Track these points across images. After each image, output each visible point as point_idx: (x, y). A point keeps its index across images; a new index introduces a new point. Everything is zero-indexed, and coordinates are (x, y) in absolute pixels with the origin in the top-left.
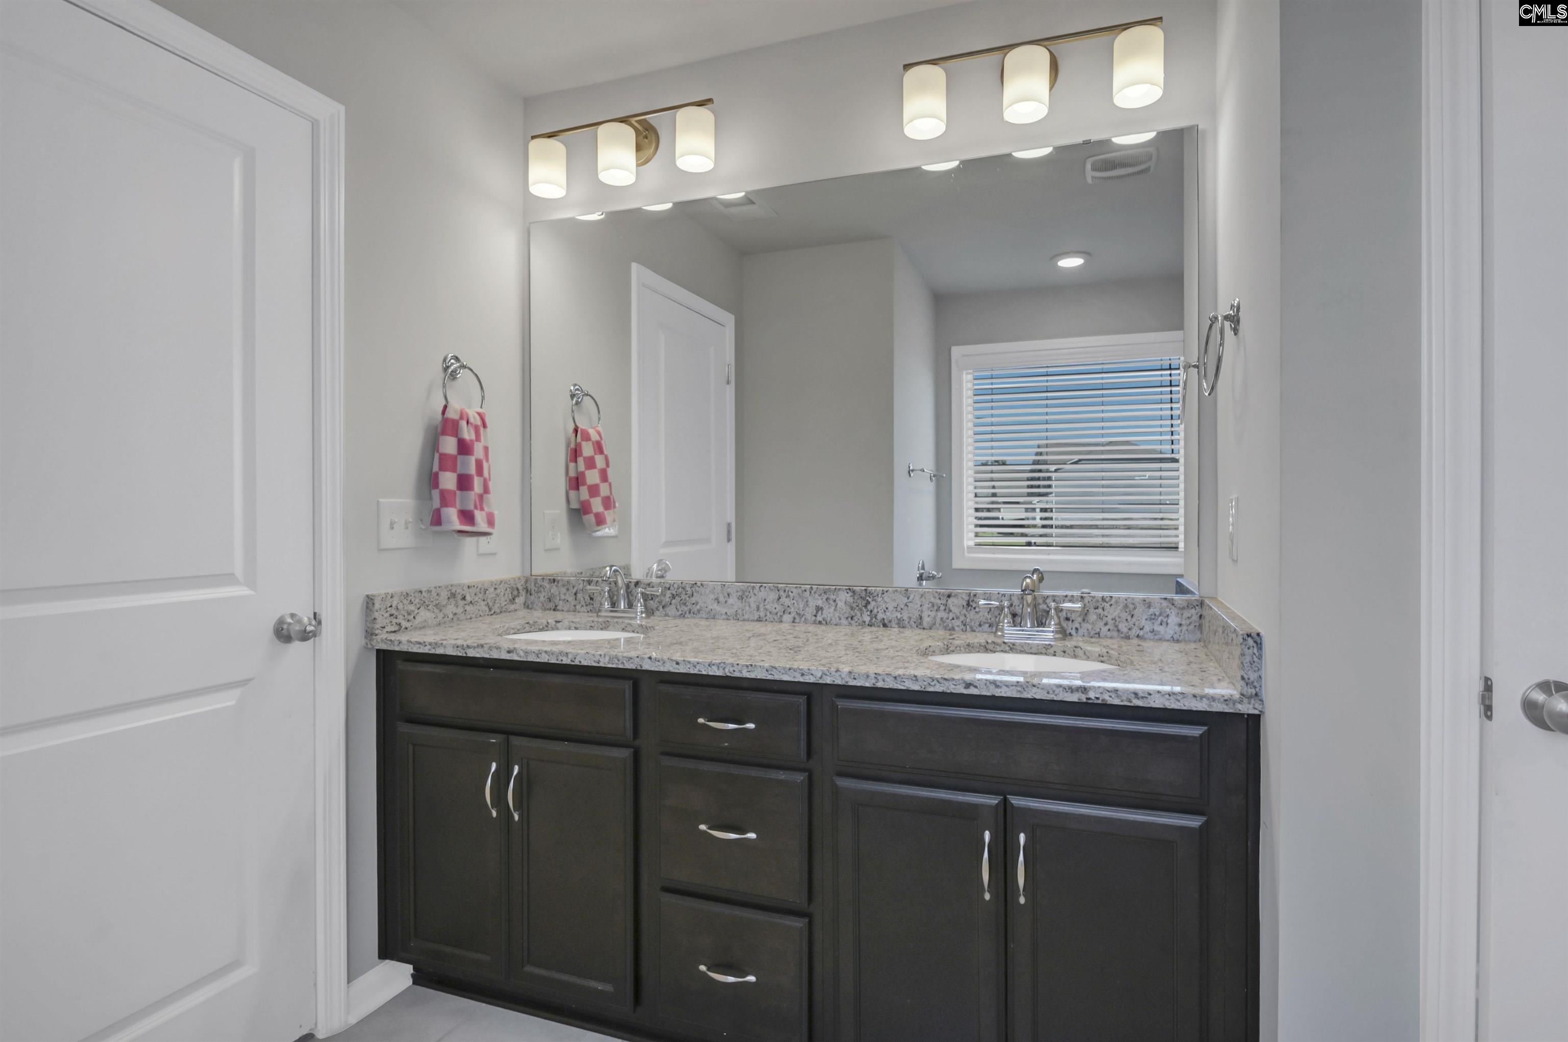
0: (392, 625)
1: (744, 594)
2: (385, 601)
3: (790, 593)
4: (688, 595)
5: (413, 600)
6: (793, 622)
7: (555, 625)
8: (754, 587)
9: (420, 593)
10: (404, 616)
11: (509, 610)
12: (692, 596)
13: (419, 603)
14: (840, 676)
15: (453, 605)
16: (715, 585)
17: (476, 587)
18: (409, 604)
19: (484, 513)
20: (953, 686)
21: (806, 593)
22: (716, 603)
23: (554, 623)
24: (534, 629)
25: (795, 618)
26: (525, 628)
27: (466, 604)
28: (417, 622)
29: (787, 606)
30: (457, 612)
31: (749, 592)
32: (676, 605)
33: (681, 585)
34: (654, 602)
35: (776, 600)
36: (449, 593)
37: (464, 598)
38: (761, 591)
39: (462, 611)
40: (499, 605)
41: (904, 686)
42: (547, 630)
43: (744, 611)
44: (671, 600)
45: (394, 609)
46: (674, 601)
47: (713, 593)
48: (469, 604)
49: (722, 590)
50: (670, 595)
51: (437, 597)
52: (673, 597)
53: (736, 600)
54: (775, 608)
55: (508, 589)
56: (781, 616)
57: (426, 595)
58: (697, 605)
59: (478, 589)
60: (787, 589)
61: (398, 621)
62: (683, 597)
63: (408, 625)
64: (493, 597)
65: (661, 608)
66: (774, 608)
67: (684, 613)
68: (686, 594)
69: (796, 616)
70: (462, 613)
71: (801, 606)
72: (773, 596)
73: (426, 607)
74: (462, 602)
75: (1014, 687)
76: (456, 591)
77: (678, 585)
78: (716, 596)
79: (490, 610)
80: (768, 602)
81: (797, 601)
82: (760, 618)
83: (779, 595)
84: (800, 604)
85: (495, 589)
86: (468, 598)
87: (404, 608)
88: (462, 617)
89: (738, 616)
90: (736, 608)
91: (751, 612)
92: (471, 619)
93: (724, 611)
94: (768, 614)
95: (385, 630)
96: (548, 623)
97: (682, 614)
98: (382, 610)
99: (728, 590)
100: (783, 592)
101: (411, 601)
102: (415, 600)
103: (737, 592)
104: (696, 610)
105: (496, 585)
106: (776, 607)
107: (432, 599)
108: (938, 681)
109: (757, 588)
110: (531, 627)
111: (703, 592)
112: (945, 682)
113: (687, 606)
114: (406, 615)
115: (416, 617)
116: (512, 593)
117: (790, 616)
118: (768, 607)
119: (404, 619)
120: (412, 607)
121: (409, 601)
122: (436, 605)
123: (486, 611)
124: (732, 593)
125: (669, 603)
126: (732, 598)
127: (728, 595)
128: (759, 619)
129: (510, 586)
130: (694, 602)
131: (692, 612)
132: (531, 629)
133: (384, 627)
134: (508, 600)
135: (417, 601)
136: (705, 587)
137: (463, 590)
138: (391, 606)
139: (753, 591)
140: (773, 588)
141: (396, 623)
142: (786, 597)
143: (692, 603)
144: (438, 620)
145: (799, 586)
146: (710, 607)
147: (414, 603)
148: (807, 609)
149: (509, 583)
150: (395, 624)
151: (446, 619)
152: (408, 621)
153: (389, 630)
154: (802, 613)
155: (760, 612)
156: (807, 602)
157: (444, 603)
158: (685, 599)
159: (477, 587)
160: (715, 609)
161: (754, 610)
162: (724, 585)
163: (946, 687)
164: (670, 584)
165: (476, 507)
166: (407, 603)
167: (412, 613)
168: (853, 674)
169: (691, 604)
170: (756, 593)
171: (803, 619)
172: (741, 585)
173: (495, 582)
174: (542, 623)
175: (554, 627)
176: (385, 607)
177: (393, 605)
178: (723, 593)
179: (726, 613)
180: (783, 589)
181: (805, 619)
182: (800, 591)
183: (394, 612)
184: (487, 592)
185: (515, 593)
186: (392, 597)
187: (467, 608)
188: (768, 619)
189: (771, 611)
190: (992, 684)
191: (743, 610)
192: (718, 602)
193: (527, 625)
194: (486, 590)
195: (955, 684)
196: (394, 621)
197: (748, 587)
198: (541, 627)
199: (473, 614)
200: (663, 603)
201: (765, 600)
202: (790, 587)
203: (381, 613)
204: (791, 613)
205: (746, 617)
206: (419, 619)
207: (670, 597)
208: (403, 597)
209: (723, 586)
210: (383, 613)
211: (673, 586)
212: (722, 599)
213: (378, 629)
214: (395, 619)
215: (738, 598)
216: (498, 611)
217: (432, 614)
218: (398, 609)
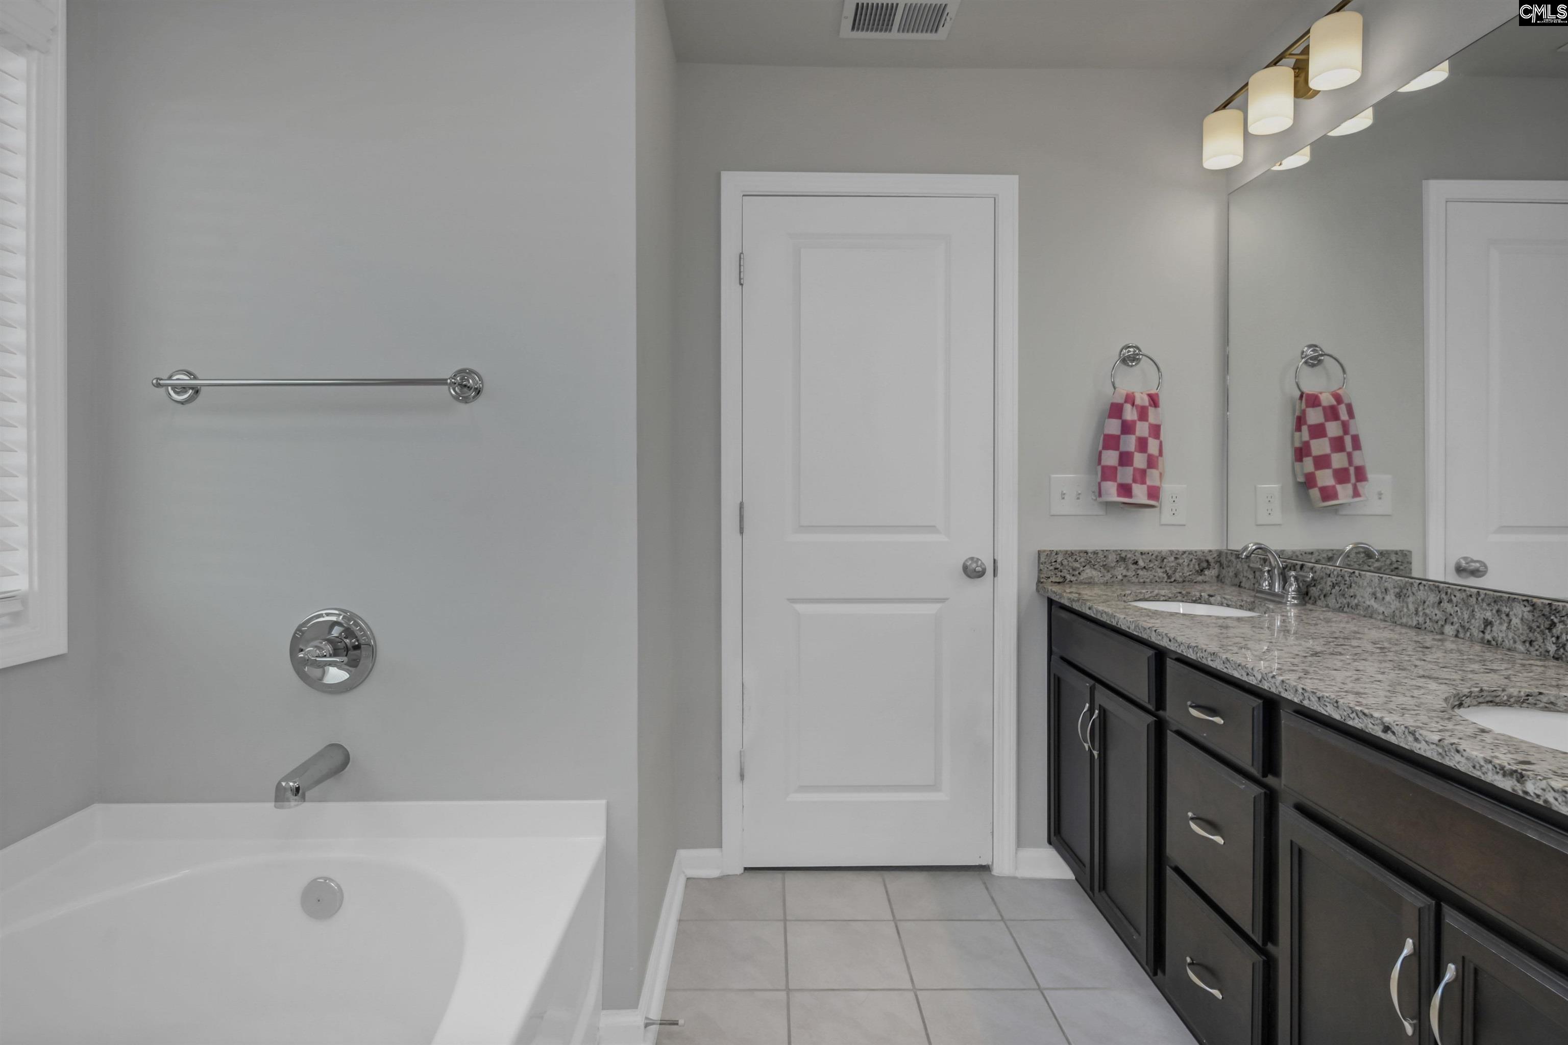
0: (1057, 577)
1: (1401, 592)
2: (1050, 556)
3: (1453, 597)
4: (1346, 586)
5: (1078, 559)
6: (1457, 636)
7: (1208, 599)
8: (1412, 584)
9: (1086, 554)
10: (1069, 571)
11: (1195, 581)
12: (1351, 586)
13: (1084, 562)
14: (1275, 683)
15: (1122, 568)
16: (1372, 576)
17: (1150, 554)
18: (1074, 561)
19: (1144, 487)
20: (1371, 726)
21: (1471, 599)
22: (1374, 599)
23: (1207, 597)
24: (1187, 600)
25: (1458, 631)
26: (1177, 597)
27: (1138, 569)
28: (1082, 578)
29: (1449, 613)
30: (1128, 574)
31: (1407, 590)
32: (1336, 595)
33: (1340, 573)
34: (1317, 588)
35: (1436, 604)
36: (1118, 557)
37: (1136, 563)
38: (1420, 590)
39: (1133, 574)
40: (1181, 574)
41: (1327, 711)
42: (1200, 603)
43: (1402, 613)
44: (1332, 589)
45: (1059, 564)
46: (1334, 591)
47: (1371, 586)
48: (1142, 569)
49: (1380, 584)
50: (1331, 584)
51: (1105, 559)
52: (1333, 586)
53: (1393, 597)
54: (1436, 615)
55: (1194, 560)
56: (1442, 626)
57: (1092, 556)
58: (1355, 598)
59: (1154, 557)
60: (1449, 591)
61: (1062, 574)
62: (1343, 587)
63: (1073, 579)
64: (1173, 566)
65: (1322, 597)
66: (1434, 613)
67: (1343, 606)
68: (1345, 584)
69: (1460, 630)
70: (1134, 576)
71: (1466, 616)
72: (1432, 598)
73: (1092, 566)
74: (1134, 567)
75: (1434, 746)
76: (1126, 556)
77: (1338, 573)
78: (1373, 590)
79: (1169, 577)
80: (1428, 606)
81: (1461, 609)
82: (1418, 624)
83: (1440, 598)
84: (1465, 613)
85: (1176, 558)
86: (1141, 563)
87: (1068, 564)
88: (1134, 579)
89: (1396, 618)
90: (1393, 607)
91: (1409, 615)
92: (1144, 582)
93: (1381, 609)
94: (1428, 621)
95: (1050, 580)
96: (1201, 596)
97: (1341, 607)
98: (1047, 563)
99: (1386, 584)
100: (1445, 594)
101: (1076, 559)
102: (1080, 559)
103: (1395, 588)
104: (1354, 605)
105: (1177, 554)
106: (1436, 613)
107: (1099, 560)
108: (1357, 715)
109: (1416, 585)
110: (1184, 598)
111: (1361, 583)
112: (1363, 717)
113: (1346, 598)
114: (1071, 570)
115: (1082, 574)
116: (1199, 564)
117: (1452, 627)
118: (1427, 611)
119: (1069, 574)
120: (1077, 565)
121: (1074, 560)
122: (1104, 566)
123: (1164, 578)
124: (1389, 588)
125: (1329, 593)
126: (1390, 595)
127: (1386, 590)
128: (1417, 626)
129: (1196, 558)
130: (1352, 594)
131: (1350, 606)
132: (1184, 599)
133: (1049, 578)
134: (1194, 571)
135: (1082, 560)
136: (1363, 577)
137: (1135, 556)
138: (1056, 561)
139: (1411, 589)
140: (1432, 587)
141: (1061, 576)
142: (1448, 602)
143: (1351, 595)
144: (1105, 579)
145: (1464, 588)
146: (1368, 603)
147: (1079, 561)
148: (1473, 621)
149: (1195, 554)
150: (1059, 576)
151: (1114, 579)
152: (1073, 575)
153: (1054, 580)
154: (1467, 625)
155: (1419, 617)
156: (1473, 611)
157: (1113, 565)
158: (1344, 590)
159: (1152, 555)
160: (1372, 606)
161: (1413, 612)
162: (1382, 578)
163: (1364, 724)
164: (1331, 571)
165: (1135, 481)
166: (1072, 561)
167: (1078, 569)
168: (1285, 685)
169: (1349, 596)
170: (1415, 592)
171: (1468, 634)
172: (1399, 580)
173: (1176, 552)
174: (1195, 595)
175: (1207, 600)
176: (1050, 561)
177: (1058, 561)
178: (1380, 588)
179: (1383, 612)
180: (1445, 591)
181: (1470, 635)
182: (1464, 595)
183: (1058, 566)
184: (1165, 560)
185: (1205, 565)
186: (1056, 554)
187: (1140, 572)
188: (1427, 627)
189: (1431, 617)
190: (1411, 735)
191: (1400, 612)
192: (1376, 598)
193: (1179, 595)
194: (1163, 559)
195: (1373, 722)
196: (1059, 574)
197: (1407, 582)
198: (1194, 599)
199: (1147, 578)
200: (1324, 592)
201: (1424, 602)
202: (1452, 589)
203: (1045, 565)
204: (1454, 624)
205: (1404, 620)
206: (1084, 576)
207: (1330, 586)
208: (1067, 555)
209: (1380, 579)
210: (1048, 566)
211: (1333, 572)
212: (1379, 595)
213: (1043, 578)
214: (1059, 573)
215: (1395, 596)
216: (1181, 580)
217: (1099, 573)
218: (1062, 564)
